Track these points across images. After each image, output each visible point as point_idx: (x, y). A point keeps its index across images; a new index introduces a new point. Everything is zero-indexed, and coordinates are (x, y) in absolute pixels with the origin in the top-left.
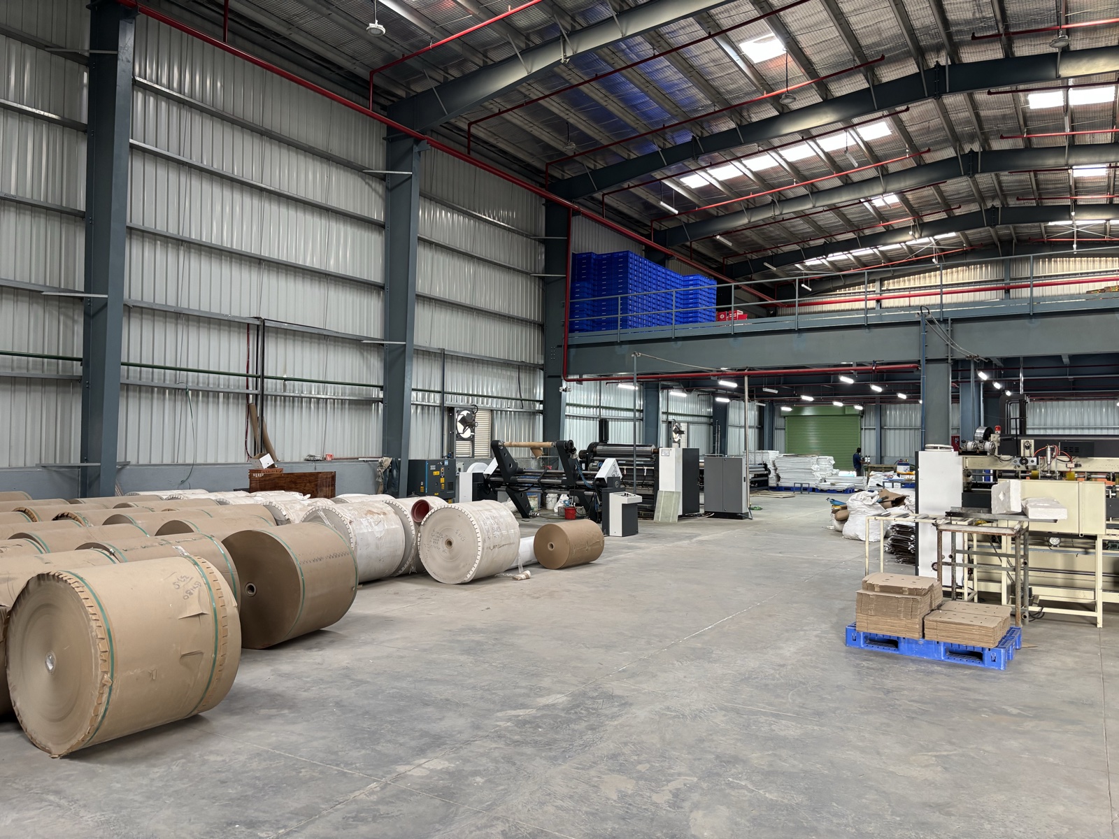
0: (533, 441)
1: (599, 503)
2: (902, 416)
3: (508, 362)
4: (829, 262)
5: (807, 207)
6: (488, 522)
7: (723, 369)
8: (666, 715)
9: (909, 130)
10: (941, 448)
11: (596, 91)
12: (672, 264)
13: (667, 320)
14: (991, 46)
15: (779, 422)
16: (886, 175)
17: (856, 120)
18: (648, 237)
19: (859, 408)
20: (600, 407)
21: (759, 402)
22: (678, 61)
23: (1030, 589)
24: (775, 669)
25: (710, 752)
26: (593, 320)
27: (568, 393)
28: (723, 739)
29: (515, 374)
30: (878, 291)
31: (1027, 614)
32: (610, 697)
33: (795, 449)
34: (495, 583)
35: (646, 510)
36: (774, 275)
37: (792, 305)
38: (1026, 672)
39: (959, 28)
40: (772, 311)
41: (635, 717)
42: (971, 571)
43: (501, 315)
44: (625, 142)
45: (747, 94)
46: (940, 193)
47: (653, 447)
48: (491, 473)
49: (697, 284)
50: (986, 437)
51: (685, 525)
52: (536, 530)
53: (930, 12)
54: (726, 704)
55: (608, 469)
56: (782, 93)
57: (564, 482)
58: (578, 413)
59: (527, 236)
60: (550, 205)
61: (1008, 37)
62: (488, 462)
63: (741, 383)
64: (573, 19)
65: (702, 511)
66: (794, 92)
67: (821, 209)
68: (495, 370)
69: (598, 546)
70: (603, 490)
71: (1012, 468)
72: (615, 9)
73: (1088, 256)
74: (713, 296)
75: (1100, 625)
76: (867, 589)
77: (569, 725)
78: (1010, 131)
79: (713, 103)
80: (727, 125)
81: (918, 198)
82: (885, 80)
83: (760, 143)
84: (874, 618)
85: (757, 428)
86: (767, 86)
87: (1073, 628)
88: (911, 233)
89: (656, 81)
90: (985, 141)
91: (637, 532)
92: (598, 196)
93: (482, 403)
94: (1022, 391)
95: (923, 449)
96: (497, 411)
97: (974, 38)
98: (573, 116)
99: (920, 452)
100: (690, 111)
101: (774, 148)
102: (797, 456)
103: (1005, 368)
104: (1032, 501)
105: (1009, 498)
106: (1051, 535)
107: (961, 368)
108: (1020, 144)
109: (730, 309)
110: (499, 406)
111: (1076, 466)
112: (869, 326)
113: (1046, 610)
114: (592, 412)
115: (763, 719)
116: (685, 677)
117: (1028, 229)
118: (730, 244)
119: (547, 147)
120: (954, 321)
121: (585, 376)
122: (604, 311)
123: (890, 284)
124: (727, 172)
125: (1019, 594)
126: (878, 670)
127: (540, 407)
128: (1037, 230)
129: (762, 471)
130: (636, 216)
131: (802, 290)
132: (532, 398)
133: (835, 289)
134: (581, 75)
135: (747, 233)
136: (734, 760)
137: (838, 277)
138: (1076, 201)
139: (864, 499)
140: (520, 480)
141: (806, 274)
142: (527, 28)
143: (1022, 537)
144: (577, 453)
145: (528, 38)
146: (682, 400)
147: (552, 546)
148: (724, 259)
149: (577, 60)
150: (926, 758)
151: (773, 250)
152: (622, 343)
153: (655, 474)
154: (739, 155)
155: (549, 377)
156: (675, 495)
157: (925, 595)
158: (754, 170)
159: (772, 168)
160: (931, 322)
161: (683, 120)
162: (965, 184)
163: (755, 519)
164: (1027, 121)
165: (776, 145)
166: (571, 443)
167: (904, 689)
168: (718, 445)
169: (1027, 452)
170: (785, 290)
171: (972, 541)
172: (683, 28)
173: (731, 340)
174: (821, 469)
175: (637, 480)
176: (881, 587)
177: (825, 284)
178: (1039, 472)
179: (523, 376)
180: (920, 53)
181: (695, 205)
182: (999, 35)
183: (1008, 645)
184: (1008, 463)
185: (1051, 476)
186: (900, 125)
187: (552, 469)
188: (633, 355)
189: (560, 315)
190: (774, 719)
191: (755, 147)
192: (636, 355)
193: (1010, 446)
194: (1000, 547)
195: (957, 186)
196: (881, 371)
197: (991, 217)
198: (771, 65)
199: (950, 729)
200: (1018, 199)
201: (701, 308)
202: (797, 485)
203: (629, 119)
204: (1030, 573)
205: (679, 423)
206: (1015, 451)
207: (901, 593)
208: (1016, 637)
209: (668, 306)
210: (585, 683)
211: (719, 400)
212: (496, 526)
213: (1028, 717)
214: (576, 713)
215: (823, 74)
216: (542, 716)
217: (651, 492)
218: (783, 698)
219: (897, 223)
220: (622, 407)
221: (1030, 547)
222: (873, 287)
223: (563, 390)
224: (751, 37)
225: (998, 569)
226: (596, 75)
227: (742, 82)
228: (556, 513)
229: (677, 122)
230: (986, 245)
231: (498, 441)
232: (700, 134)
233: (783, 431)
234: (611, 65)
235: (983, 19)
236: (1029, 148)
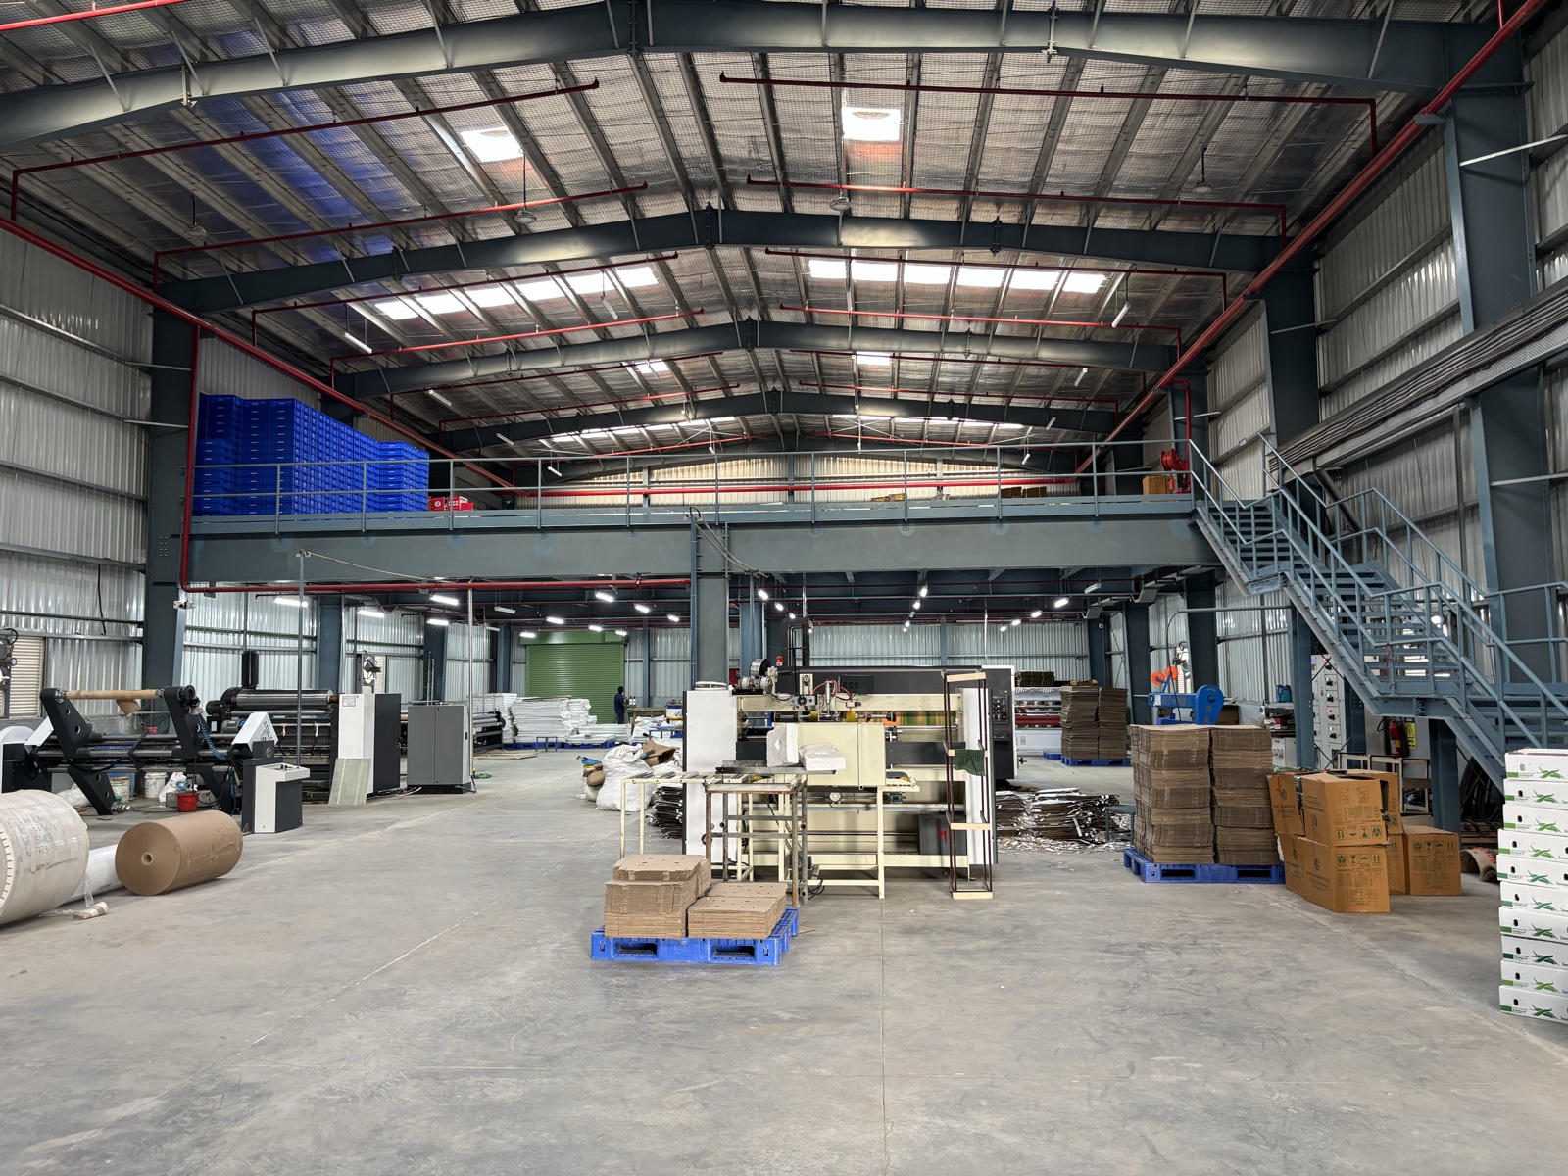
0: (123, 688)
1: (238, 782)
2: (672, 644)
3: (79, 559)
4: (584, 440)
5: (554, 363)
6: (28, 827)
7: (437, 578)
8: (326, 1100)
9: (680, 282)
10: (713, 686)
11: (242, 158)
12: (362, 423)
13: (354, 505)
14: (768, 195)
15: (518, 653)
16: (652, 335)
17: (614, 260)
18: (327, 380)
19: (622, 633)
20: (245, 632)
21: (492, 625)
22: (371, 138)
23: (809, 859)
24: (494, 1006)
25: (390, 1145)
26: (235, 499)
27: (189, 611)
28: (413, 1121)
29: (91, 579)
30: (646, 483)
31: (805, 890)
32: (237, 1088)
33: (540, 690)
34: (41, 927)
35: (317, 788)
36: (511, 452)
37: (534, 494)
38: (803, 965)
39: (733, 166)
40: (509, 501)
41: (276, 1113)
42: (745, 842)
43: (68, 482)
44: (290, 239)
45: (471, 201)
46: (717, 366)
47: (330, 693)
48: (39, 743)
49: (400, 456)
50: (763, 672)
51: (378, 808)
52: (120, 834)
53: (700, 141)
54: (419, 1068)
55: (254, 728)
56: (519, 208)
57: (176, 754)
58: (207, 641)
59: (118, 360)
60: (160, 315)
61: (787, 189)
62: (34, 725)
63: (464, 600)
64: (204, 43)
65: (403, 785)
66: (535, 209)
67: (572, 369)
68: (53, 572)
69: (230, 852)
70: (245, 762)
71: (790, 709)
72: (271, 43)
73: (873, 457)
74: (424, 474)
75: (882, 896)
76: (619, 879)
77: (160, 1145)
78: (791, 300)
79: (424, 205)
80: (443, 239)
81: (692, 369)
82: (649, 214)
83: (491, 270)
84: (627, 918)
85: (487, 661)
86: (498, 196)
87: (854, 902)
88: (683, 412)
89: (337, 159)
90: (764, 310)
91: (300, 824)
92: (246, 312)
93: (26, 626)
94: (805, 614)
95: (693, 688)
96: (55, 639)
97: (749, 181)
98: (203, 188)
99: (689, 693)
100: (389, 211)
101: (509, 280)
102: (541, 699)
103: (786, 585)
104: (810, 749)
105: (786, 746)
106: (832, 789)
107: (739, 585)
108: (801, 318)
109: (448, 494)
110: (59, 631)
111: (857, 704)
112: (632, 528)
113: (826, 883)
114: (231, 640)
115: (471, 1081)
116: (360, 1037)
117: (812, 420)
118: (449, 404)
119: (156, 227)
120: (732, 526)
121: (219, 585)
122: (253, 485)
123: (660, 475)
124: (443, 304)
125: (796, 867)
126: (630, 986)
127: (138, 632)
128: (821, 423)
129: (493, 722)
130: (307, 349)
131: (546, 474)
132: (123, 618)
133: (592, 476)
134: (216, 128)
135: (474, 390)
136: (429, 1150)
137: (596, 461)
138: (860, 392)
139: (624, 755)
140: (94, 752)
141: (555, 455)
142: (125, 42)
143: (800, 794)
144: (203, 706)
145: (125, 56)
146: (378, 622)
147: (149, 858)
148: (440, 423)
149: (211, 106)
150: (682, 1095)
151: (510, 417)
152: (283, 535)
153: (331, 734)
154: (461, 282)
155: (156, 584)
156: (362, 764)
157: (689, 878)
158: (481, 306)
159: (507, 306)
160: (702, 526)
161: (379, 222)
162: (743, 358)
163: (480, 792)
164: (807, 293)
165: (512, 276)
166: (191, 690)
167: (660, 1008)
168: (431, 687)
169: (806, 688)
170: (524, 473)
171: (747, 802)
172: (379, 93)
173: (449, 538)
174: (574, 716)
175: (302, 743)
176: (637, 873)
177: (577, 469)
178: (817, 713)
179: (106, 582)
180: (689, 189)
181: (398, 344)
182: (775, 184)
183: (783, 933)
184: (786, 704)
185: (830, 717)
186: (667, 274)
187: (158, 733)
188: (298, 555)
189: (176, 489)
190: (488, 1079)
191: (482, 274)
192: (302, 555)
193: (788, 683)
194: (777, 809)
195: (734, 359)
196: (649, 587)
197: (772, 401)
198: (505, 169)
199: (712, 1052)
200: (801, 384)
201: (406, 490)
202: (540, 740)
203: (296, 207)
204: (809, 838)
205: (373, 655)
206: (794, 690)
207: (661, 880)
208: (793, 921)
209: (356, 484)
210: (193, 1073)
211: (433, 622)
212: (42, 833)
213: (802, 1021)
214: (175, 1123)
215: (573, 192)
216: (115, 1138)
217: (325, 762)
218: (503, 1045)
219: (668, 398)
220: (283, 632)
221: (809, 805)
222: (640, 476)
223: (181, 606)
224: (477, 126)
225: (774, 836)
226: (242, 133)
227: (464, 183)
228: (162, 803)
229: (370, 223)
230: (767, 435)
231: (54, 690)
232: (404, 245)
233: (523, 666)
234: (267, 124)
235: (759, 161)
236: (810, 325)
